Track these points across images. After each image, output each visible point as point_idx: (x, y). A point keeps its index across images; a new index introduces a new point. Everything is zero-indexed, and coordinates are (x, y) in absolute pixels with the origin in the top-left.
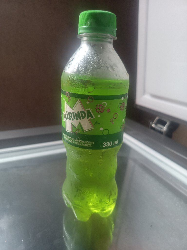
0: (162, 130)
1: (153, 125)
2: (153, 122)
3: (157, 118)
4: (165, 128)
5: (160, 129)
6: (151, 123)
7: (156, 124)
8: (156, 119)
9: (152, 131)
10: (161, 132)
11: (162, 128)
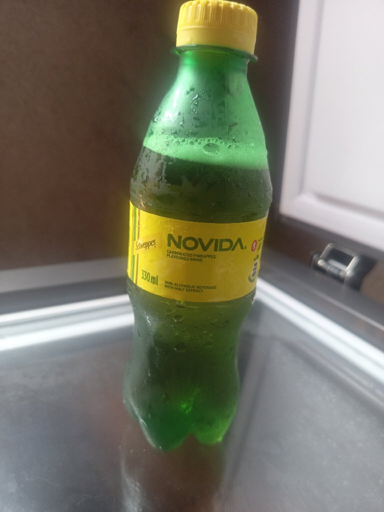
0: (341, 274)
1: (320, 263)
2: (320, 256)
3: (329, 246)
4: (348, 270)
5: (336, 272)
6: (315, 257)
7: (326, 260)
8: (326, 248)
9: (318, 274)
10: (339, 279)
11: (340, 270)
